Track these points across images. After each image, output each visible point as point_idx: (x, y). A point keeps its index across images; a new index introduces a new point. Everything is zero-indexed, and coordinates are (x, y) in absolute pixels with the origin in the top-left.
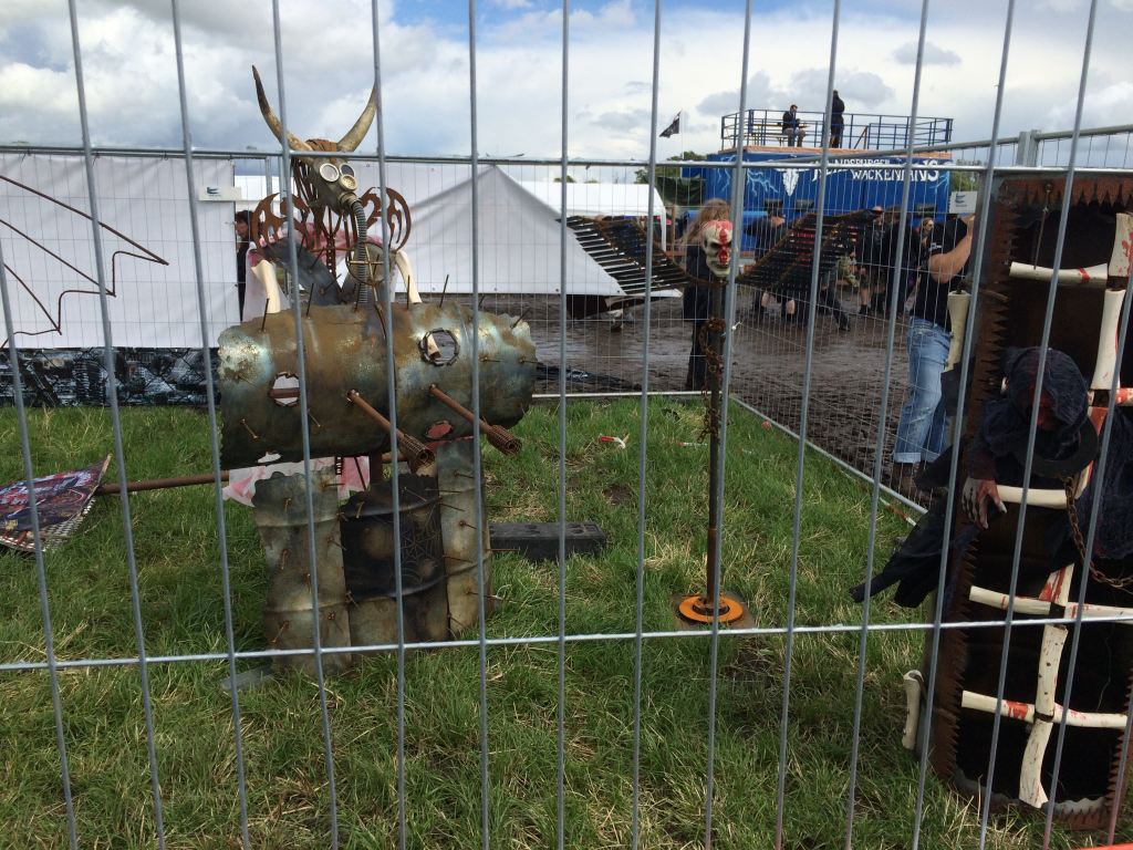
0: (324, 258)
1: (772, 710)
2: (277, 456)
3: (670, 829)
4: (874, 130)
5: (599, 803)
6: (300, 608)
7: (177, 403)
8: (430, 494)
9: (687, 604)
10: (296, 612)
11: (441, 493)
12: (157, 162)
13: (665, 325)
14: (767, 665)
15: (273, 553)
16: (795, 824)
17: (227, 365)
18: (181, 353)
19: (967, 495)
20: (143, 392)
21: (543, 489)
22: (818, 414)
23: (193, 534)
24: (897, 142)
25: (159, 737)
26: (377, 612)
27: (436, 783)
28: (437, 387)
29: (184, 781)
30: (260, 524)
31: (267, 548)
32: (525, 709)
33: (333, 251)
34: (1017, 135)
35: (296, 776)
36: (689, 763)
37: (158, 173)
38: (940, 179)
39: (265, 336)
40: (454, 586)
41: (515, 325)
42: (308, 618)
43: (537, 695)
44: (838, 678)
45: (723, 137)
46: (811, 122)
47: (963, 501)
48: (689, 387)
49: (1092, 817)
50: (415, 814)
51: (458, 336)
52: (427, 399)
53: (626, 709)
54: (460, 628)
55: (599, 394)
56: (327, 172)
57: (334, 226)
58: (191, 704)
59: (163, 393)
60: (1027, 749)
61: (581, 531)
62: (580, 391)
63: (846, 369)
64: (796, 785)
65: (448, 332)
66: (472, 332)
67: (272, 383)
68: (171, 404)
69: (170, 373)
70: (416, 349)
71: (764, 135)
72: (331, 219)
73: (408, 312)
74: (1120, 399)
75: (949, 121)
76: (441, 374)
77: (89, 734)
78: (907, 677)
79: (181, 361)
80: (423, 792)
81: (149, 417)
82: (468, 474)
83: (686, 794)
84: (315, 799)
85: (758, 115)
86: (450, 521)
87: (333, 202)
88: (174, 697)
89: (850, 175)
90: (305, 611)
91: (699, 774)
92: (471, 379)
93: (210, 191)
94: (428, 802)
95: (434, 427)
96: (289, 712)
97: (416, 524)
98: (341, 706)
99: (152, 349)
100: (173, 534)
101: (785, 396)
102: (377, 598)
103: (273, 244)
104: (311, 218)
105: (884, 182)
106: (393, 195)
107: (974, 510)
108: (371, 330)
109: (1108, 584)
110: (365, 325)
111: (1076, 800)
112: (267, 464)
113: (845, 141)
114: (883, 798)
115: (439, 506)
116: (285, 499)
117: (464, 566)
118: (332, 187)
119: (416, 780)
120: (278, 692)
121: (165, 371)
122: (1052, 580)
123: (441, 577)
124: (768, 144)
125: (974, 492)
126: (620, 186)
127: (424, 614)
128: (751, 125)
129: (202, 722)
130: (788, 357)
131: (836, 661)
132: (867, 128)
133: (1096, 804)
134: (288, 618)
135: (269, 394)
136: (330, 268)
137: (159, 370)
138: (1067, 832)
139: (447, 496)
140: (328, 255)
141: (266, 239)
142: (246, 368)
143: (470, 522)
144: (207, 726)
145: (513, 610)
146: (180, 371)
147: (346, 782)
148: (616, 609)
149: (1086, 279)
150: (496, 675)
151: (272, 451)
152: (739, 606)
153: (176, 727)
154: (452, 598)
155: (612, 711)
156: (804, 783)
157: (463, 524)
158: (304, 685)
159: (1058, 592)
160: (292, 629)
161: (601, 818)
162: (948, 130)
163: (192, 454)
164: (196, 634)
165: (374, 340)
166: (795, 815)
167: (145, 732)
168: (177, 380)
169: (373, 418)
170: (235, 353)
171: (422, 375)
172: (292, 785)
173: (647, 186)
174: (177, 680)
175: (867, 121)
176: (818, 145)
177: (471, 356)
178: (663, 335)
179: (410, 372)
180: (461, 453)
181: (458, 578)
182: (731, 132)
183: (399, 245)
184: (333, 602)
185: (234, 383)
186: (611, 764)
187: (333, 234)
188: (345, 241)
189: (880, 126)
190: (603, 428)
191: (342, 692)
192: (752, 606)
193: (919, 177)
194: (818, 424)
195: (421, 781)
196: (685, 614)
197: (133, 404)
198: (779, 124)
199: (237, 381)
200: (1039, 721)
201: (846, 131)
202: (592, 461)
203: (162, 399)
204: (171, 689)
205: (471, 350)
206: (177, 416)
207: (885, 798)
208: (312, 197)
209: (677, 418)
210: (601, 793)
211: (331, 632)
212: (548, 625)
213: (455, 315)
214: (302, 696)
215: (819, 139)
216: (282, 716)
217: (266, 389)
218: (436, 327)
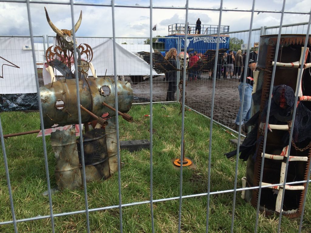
0: (67, 65)
1: (204, 190)
2: (58, 125)
3: (182, 227)
4: (209, 29)
5: (160, 221)
6: (66, 170)
7: (19, 110)
8: (103, 134)
9: (176, 161)
10: (64, 171)
11: (106, 134)
12: (10, 38)
13: (157, 83)
14: (201, 177)
15: (57, 154)
16: (216, 223)
17: (41, 98)
18: (19, 95)
19: (261, 128)
20: (8, 107)
21: (131, 131)
22: (203, 106)
23: (28, 149)
24: (215, 32)
25: (26, 212)
26: (89, 170)
27: (113, 219)
28: (105, 102)
29: (35, 225)
30: (53, 146)
31: (55, 153)
32: (135, 195)
33: (70, 63)
34: (260, 28)
35: (70, 221)
36: (184, 208)
37: (10, 42)
38: (226, 43)
39: (53, 89)
40: (111, 160)
41: (126, 84)
42: (69, 173)
43: (138, 191)
44: (221, 180)
45: (169, 31)
46: (192, 27)
47: (259, 129)
48: (167, 100)
49: (295, 214)
50: (107, 229)
51: (110, 87)
52: (102, 106)
53: (164, 193)
54: (113, 172)
55: (143, 103)
56: (68, 39)
57: (70, 55)
58: (34, 201)
59: (14, 107)
60: (277, 197)
61: (144, 142)
62: (137, 103)
63: (208, 94)
64: (214, 212)
65: (108, 86)
66: (114, 86)
67: (56, 103)
68: (17, 110)
69: (16, 101)
70: (98, 91)
71: (180, 30)
72: (69, 53)
73: (95, 81)
74: (302, 99)
75: (228, 27)
76: (106, 98)
77: (4, 212)
78: (242, 179)
79: (19, 98)
80: (109, 223)
81: (11, 114)
82: (114, 127)
83: (185, 216)
84: (76, 227)
85: (178, 25)
86: (109, 142)
87: (70, 48)
88: (29, 199)
89: (203, 41)
90: (67, 171)
91: (188, 211)
92: (114, 100)
93: (26, 47)
94: (111, 225)
95: (104, 114)
96: (65, 201)
97: (99, 143)
98: (80, 198)
99: (10, 94)
100: (22, 149)
101: (193, 102)
102: (89, 166)
103: (52, 61)
104: (63, 53)
105: (212, 43)
106: (87, 46)
107: (263, 132)
108: (85, 86)
109: (299, 150)
110: (83, 85)
111: (291, 210)
112: (54, 127)
113: (202, 32)
114: (239, 213)
115: (106, 138)
116: (60, 138)
117: (113, 155)
118: (70, 44)
119: (106, 219)
120: (61, 195)
121: (14, 101)
122: (284, 150)
123: (107, 158)
124: (181, 33)
125: (263, 127)
126: (140, 45)
127: (103, 169)
128: (176, 28)
129: (38, 206)
130: (192, 91)
131: (220, 175)
132: (207, 28)
133: (296, 211)
134: (62, 173)
135: (55, 106)
136: (69, 68)
137: (13, 101)
138: (289, 219)
139: (108, 134)
140: (68, 64)
141: (50, 60)
142: (47, 98)
143: (114, 141)
144: (40, 207)
145: (127, 166)
146: (19, 100)
147: (85, 221)
148: (156, 164)
149: (293, 66)
150: (125, 186)
151: (56, 123)
152: (191, 162)
153: (31, 208)
154: (110, 164)
155: (159, 194)
156: (217, 211)
157: (112, 142)
158: (69, 192)
159: (286, 153)
160: (64, 176)
161: (162, 226)
162: (228, 29)
163: (25, 125)
164: (33, 179)
165: (86, 89)
166: (216, 220)
167: (21, 211)
168: (19, 103)
169: (87, 112)
170: (44, 94)
171: (100, 99)
172: (69, 224)
173: (149, 45)
174: (29, 194)
175: (207, 27)
176: (194, 33)
177: (114, 93)
178: (157, 86)
179: (97, 98)
180: (111, 122)
181: (111, 158)
182: (171, 30)
183: (90, 61)
184: (76, 167)
185: (44, 103)
186: (162, 210)
187: (70, 58)
188: (73, 60)
189: (211, 28)
190: (145, 112)
191: (80, 194)
192: (194, 161)
193: (221, 42)
194: (203, 109)
195: (108, 219)
196: (176, 164)
197: (5, 111)
198: (184, 28)
199: (45, 103)
200: (281, 189)
201: (202, 29)
202: (143, 122)
203: (14, 109)
204: (28, 197)
205: (114, 91)
206: (19, 114)
207: (240, 213)
208: (63, 47)
209: (165, 109)
210: (160, 218)
211: (76, 176)
212: (138, 170)
213: (109, 81)
214: (68, 196)
215: (195, 31)
216: (63, 202)
217: (54, 105)
218: (104, 85)
